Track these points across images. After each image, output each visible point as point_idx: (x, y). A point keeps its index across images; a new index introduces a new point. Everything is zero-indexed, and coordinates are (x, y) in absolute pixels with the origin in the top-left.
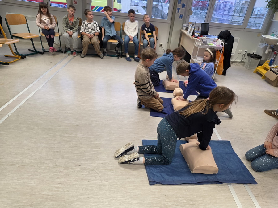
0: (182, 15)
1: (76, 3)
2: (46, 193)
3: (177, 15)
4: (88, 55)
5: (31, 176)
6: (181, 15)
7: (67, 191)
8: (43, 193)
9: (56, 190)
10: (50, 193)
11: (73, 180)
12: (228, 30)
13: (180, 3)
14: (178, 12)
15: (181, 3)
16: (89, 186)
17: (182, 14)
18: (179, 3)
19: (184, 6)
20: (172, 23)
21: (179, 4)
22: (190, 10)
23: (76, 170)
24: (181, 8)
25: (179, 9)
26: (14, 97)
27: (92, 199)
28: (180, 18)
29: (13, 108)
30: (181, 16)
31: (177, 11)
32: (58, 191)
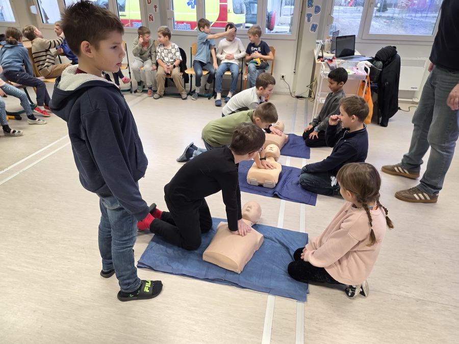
0: (316, 26)
1: (152, 20)
2: (13, 267)
3: (307, 26)
4: (166, 94)
5: (7, 245)
6: (313, 25)
7: (37, 269)
8: (9, 267)
9: (26, 265)
10: (16, 268)
11: (51, 257)
12: (392, 46)
13: (310, 5)
14: (309, 20)
15: (312, 6)
16: (67, 267)
17: (315, 23)
18: (308, 5)
19: (317, 9)
20: (300, 39)
21: (309, 7)
22: (330, 14)
23: (62, 245)
24: (314, 14)
25: (309, 16)
26: (38, 150)
27: (61, 283)
28: (312, 30)
29: (29, 164)
30: (314, 28)
31: (306, 18)
32: (27, 267)
